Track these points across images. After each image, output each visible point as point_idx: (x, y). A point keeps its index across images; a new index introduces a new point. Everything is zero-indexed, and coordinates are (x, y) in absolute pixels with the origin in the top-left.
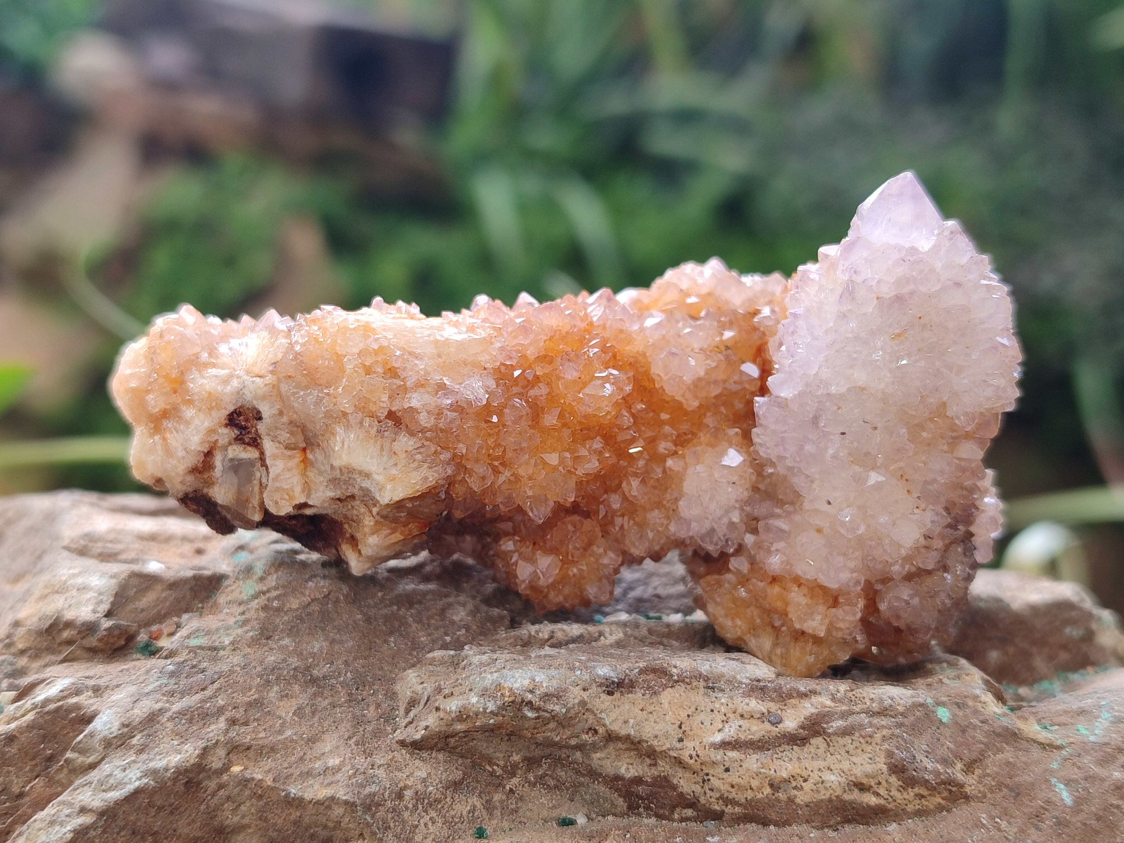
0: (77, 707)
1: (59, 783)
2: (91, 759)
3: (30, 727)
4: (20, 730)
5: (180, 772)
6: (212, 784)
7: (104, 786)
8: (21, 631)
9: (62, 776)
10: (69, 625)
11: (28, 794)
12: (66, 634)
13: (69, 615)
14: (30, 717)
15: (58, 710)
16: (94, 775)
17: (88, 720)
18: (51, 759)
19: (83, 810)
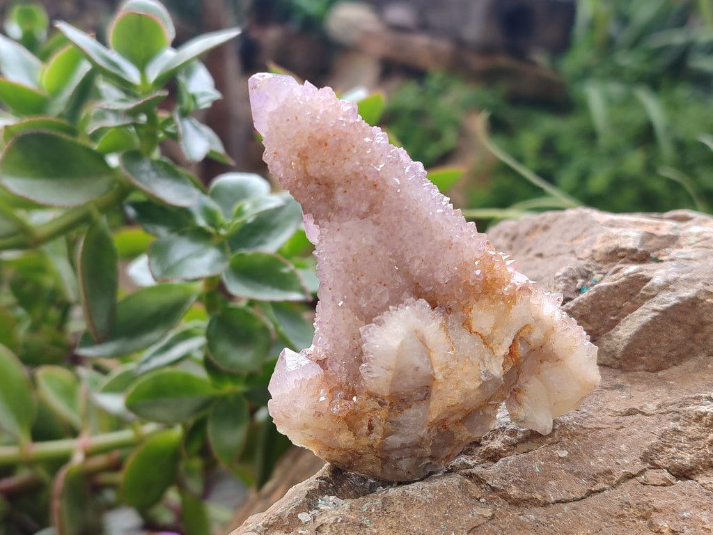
0: (643, 276)
1: (636, 303)
2: (653, 293)
3: (624, 283)
4: (620, 284)
5: (690, 299)
6: (700, 305)
7: (661, 302)
8: (597, 254)
9: (638, 301)
10: (624, 250)
11: (623, 307)
12: (620, 254)
13: (623, 246)
14: (623, 279)
15: (634, 277)
16: (656, 299)
17: (648, 280)
18: (632, 295)
19: (655, 310)
